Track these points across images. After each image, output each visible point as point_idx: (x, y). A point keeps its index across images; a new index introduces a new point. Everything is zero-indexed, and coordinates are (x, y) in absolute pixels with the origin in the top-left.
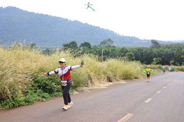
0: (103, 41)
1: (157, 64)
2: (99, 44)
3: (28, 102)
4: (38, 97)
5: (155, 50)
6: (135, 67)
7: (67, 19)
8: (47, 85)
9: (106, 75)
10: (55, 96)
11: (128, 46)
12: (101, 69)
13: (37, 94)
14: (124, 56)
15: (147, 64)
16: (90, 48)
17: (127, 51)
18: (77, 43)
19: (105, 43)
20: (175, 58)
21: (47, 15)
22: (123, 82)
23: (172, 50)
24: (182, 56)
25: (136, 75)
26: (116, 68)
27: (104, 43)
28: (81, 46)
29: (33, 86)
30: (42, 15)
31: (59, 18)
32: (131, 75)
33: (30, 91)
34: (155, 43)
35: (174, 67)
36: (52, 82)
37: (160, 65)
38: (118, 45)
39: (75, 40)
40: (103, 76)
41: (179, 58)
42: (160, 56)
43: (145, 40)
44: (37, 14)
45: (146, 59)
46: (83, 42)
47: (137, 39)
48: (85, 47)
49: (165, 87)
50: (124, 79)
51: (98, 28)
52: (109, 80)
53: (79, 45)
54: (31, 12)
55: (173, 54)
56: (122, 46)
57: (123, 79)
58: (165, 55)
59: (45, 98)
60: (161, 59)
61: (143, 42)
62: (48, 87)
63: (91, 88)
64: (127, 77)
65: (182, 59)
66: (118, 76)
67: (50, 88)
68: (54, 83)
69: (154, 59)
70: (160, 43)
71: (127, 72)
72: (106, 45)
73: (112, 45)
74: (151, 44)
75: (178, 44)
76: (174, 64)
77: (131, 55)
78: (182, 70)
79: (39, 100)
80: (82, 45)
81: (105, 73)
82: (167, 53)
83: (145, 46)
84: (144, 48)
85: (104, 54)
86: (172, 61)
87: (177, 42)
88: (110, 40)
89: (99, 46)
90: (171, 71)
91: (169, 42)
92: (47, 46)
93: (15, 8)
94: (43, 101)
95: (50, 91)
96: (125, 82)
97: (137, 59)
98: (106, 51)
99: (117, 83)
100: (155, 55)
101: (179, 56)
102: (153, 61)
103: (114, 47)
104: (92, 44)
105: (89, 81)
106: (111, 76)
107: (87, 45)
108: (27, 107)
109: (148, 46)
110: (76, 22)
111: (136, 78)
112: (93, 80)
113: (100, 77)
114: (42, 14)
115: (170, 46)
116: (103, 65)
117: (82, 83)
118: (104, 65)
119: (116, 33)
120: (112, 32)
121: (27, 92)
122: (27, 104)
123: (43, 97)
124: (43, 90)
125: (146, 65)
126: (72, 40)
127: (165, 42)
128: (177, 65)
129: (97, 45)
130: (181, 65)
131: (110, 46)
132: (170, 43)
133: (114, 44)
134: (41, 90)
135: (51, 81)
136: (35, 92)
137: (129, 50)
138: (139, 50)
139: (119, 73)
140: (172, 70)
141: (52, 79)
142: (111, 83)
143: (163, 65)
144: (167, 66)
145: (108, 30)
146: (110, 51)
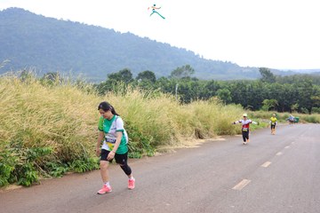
0: (175, 69)
1: (270, 110)
2: (170, 74)
5: (266, 86)
6: (236, 115)
7: (113, 30)
9: (194, 128)
11: (219, 78)
14: (214, 95)
15: (253, 109)
16: (154, 81)
17: (218, 88)
18: (132, 72)
19: (180, 73)
20: (301, 100)
22: (219, 139)
23: (295, 86)
24: (312, 98)
25: (238, 128)
27: (177, 72)
28: (138, 78)
31: (99, 28)
32: (231, 127)
34: (266, 73)
35: (298, 115)
37: (277, 113)
38: (203, 77)
39: (128, 68)
40: (189, 129)
41: (307, 100)
42: (275, 95)
43: (248, 67)
44: (61, 21)
45: (251, 102)
46: (142, 71)
47: (235, 66)
48: (145, 80)
51: (167, 46)
52: (199, 135)
53: (135, 75)
54: (49, 18)
55: (297, 93)
56: (209, 79)
57: (219, 134)
58: (282, 95)
60: (276, 101)
61: (244, 71)
64: (225, 131)
65: (313, 102)
66: (211, 129)
69: (265, 101)
70: (274, 74)
71: (224, 122)
72: (182, 76)
73: (192, 76)
74: (259, 76)
75: (306, 76)
76: (299, 110)
77: (226, 94)
78: (313, 121)
80: (140, 76)
81: (192, 125)
82: (287, 91)
83: (248, 79)
84: (247, 82)
86: (295, 106)
88: (188, 67)
89: (170, 77)
90: (294, 122)
91: (290, 71)
93: (22, 9)
96: (223, 139)
97: (235, 101)
98: (182, 87)
100: (267, 94)
101: (308, 97)
102: (263, 104)
103: (195, 79)
104: (158, 75)
106: (201, 129)
107: (148, 75)
109: (255, 78)
111: (239, 133)
112: (177, 136)
113: (185, 131)
114: (69, 21)
115: (293, 78)
120: (191, 53)
125: (251, 112)
126: (122, 68)
127: (282, 72)
128: (304, 113)
129: (165, 76)
130: (310, 112)
131: (188, 78)
132: (293, 74)
133: (196, 75)
137: (221, 86)
138: (240, 85)
140: (296, 121)
143: (280, 111)
144: (286, 114)
145: (184, 50)
146: (190, 87)
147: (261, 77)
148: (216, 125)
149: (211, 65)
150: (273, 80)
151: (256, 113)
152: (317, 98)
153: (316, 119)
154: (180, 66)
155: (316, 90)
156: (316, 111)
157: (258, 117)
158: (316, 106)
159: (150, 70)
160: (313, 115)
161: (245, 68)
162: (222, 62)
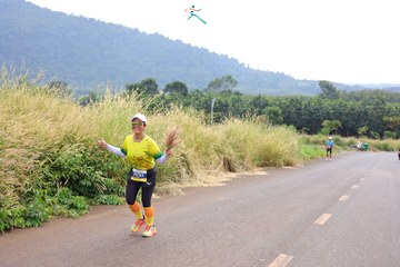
0: (214, 80)
1: (331, 134)
2: (206, 87)
3: (31, 219)
4: (58, 207)
5: (327, 103)
6: (285, 139)
7: (136, 30)
8: (83, 177)
9: (222, 156)
10: (101, 203)
11: (268, 92)
12: (212, 141)
13: (55, 200)
14: (260, 113)
15: (309, 133)
16: (185, 94)
17: (266, 105)
18: (157, 83)
19: (219, 85)
20: (370, 121)
21: (92, 20)
22: (259, 172)
23: (363, 104)
24: (385, 119)
25: (287, 157)
26: (245, 140)
27: (216, 84)
28: (165, 91)
29: (47, 179)
30: (82, 19)
31: (120, 26)
32: (277, 156)
33: (38, 192)
34: (328, 88)
35: (367, 141)
36: (96, 169)
37: (339, 137)
38: (248, 90)
39: (154, 77)
40: (215, 156)
41: (379, 121)
42: (338, 115)
43: (305, 81)
44: (72, 17)
45: (308, 123)
46: (170, 82)
47: (288, 78)
48: (175, 93)
49: (355, 186)
50: (262, 166)
51: (204, 52)
52: (229, 167)
53: (161, 87)
55: (366, 113)
56: (255, 93)
57: (259, 166)
58: (346, 115)
59: (76, 208)
60: (339, 123)
61: (300, 85)
62: (84, 183)
63: (188, 185)
64: (268, 161)
65: (385, 124)
66: (248, 158)
67: (89, 184)
68: (100, 173)
69: (325, 123)
70: (338, 89)
71: (268, 149)
72: (222, 89)
73: (234, 90)
74: (319, 90)
75: (377, 91)
76: (368, 135)
77: (275, 113)
78: (386, 149)
79: (61, 214)
80: (169, 88)
81: (219, 151)
82: (353, 109)
83: (305, 94)
84: (303, 98)
85: (216, 110)
86: (364, 129)
87: (375, 88)
88: (229, 78)
89: (205, 90)
90: (362, 149)
91: (356, 86)
92: (91, 89)
94: (69, 217)
95: (91, 192)
96: (264, 173)
97: (287, 121)
98: (220, 103)
99: (246, 173)
100: (328, 113)
101: (380, 118)
102: (322, 127)
103: (237, 94)
104: (191, 87)
105: (184, 170)
106: (233, 158)
107: (178, 87)
108: (28, 231)
109: (313, 94)
110: (157, 38)
111: (288, 164)
112: (193, 167)
113: (207, 160)
115: (360, 95)
116: (215, 133)
117: (166, 174)
118: (218, 132)
119: (243, 64)
120: (234, 61)
121: (31, 194)
122: (28, 223)
123: (72, 206)
124: (74, 190)
125: (307, 136)
126: (145, 77)
127: (347, 86)
128: (374, 138)
129: (201, 90)
130: (382, 136)
131: (230, 92)
133: (239, 88)
134: (66, 189)
135: (92, 168)
136: (52, 194)
137: (270, 102)
138: (294, 101)
139: (251, 151)
140: (364, 149)
141: (95, 164)
142: (233, 175)
143: (344, 135)
144: (352, 139)
145: (226, 56)
146: (230, 103)
147: (321, 92)
148: (256, 152)
149: (258, 76)
150: (336, 96)
151: (313, 138)
152: (391, 119)
153: (390, 146)
154: (220, 77)
155: (390, 109)
156: (389, 136)
157: (316, 143)
158: (389, 129)
159: (180, 81)
160: (385, 141)
161: (302, 81)
162: (272, 73)
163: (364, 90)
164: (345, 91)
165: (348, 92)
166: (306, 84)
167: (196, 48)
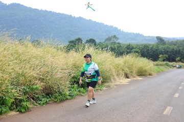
0: (107, 37)
1: (164, 60)
5: (161, 47)
7: (71, 16)
9: (124, 72)
11: (133, 42)
12: (119, 66)
14: (130, 52)
15: (153, 60)
16: (95, 44)
17: (133, 48)
18: (82, 39)
19: (110, 40)
20: (181, 55)
21: (51, 12)
22: (139, 78)
25: (149, 72)
27: (109, 39)
31: (63, 14)
32: (145, 71)
34: (160, 39)
37: (168, 62)
40: (121, 72)
42: (166, 52)
43: (149, 37)
45: (152, 56)
46: (88, 39)
47: (142, 36)
52: (127, 77)
54: (35, 9)
55: (179, 51)
56: (127, 43)
57: (138, 75)
58: (170, 52)
60: (167, 56)
61: (147, 38)
64: (142, 73)
66: (134, 72)
69: (161, 56)
70: (165, 40)
72: (111, 42)
73: (117, 42)
76: (180, 61)
80: (87, 41)
82: (173, 50)
83: (150, 43)
84: (150, 45)
86: (178, 59)
88: (115, 36)
89: (104, 42)
90: (179, 68)
93: (19, 4)
97: (143, 55)
98: (112, 48)
99: (134, 79)
100: (162, 51)
102: (159, 58)
103: (119, 43)
106: (128, 72)
107: (92, 41)
109: (154, 42)
111: (150, 75)
113: (118, 74)
114: (46, 11)
115: (176, 42)
119: (120, 30)
120: (116, 28)
131: (115, 43)
132: (176, 40)
133: (120, 41)
137: (134, 47)
138: (146, 46)
140: (180, 67)
142: (129, 79)
143: (170, 61)
145: (112, 26)
146: (116, 47)
147: (157, 42)
149: (127, 35)
150: (164, 43)
151: (156, 63)
154: (111, 36)
161: (147, 37)
162: (134, 33)
163: (177, 40)
164: (168, 41)
165: (170, 41)
166: (150, 38)
167: (98, 23)
